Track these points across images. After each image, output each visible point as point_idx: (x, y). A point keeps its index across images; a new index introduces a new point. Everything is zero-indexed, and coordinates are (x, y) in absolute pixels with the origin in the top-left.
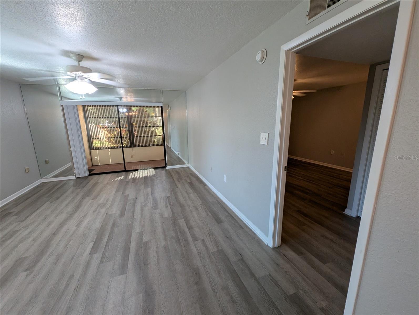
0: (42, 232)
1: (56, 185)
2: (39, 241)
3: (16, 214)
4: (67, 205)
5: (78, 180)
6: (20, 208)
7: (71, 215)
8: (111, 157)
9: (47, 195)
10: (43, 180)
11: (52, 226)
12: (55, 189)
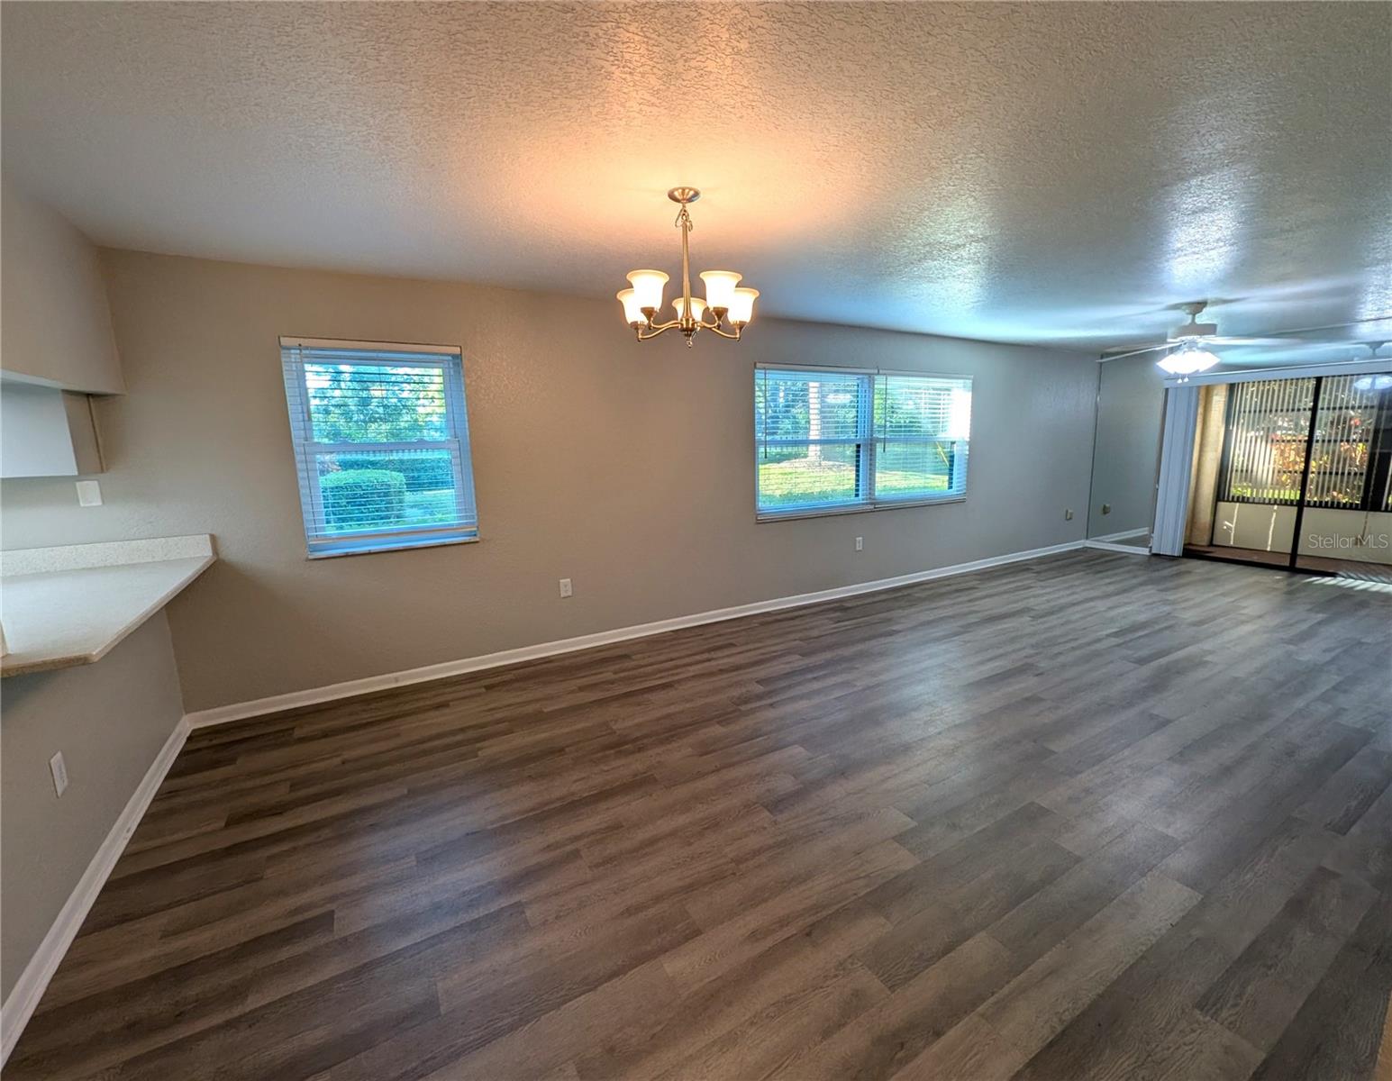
0: (1059, 598)
1: (1107, 556)
2: (1052, 604)
3: (1037, 572)
4: (1110, 583)
5: (1153, 559)
6: (1043, 567)
7: (1108, 596)
9: (1085, 564)
10: (1089, 543)
11: (1076, 596)
12: (1103, 560)
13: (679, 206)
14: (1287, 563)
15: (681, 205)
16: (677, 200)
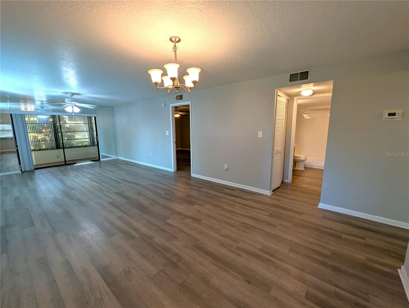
8: (34, 158)
13: (173, 44)
14: (64, 163)
15: (174, 43)
16: (173, 42)
